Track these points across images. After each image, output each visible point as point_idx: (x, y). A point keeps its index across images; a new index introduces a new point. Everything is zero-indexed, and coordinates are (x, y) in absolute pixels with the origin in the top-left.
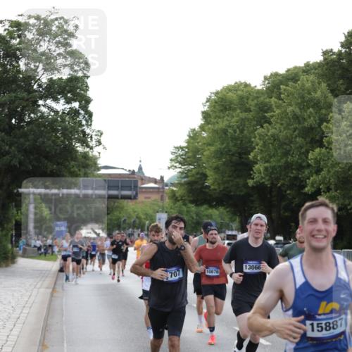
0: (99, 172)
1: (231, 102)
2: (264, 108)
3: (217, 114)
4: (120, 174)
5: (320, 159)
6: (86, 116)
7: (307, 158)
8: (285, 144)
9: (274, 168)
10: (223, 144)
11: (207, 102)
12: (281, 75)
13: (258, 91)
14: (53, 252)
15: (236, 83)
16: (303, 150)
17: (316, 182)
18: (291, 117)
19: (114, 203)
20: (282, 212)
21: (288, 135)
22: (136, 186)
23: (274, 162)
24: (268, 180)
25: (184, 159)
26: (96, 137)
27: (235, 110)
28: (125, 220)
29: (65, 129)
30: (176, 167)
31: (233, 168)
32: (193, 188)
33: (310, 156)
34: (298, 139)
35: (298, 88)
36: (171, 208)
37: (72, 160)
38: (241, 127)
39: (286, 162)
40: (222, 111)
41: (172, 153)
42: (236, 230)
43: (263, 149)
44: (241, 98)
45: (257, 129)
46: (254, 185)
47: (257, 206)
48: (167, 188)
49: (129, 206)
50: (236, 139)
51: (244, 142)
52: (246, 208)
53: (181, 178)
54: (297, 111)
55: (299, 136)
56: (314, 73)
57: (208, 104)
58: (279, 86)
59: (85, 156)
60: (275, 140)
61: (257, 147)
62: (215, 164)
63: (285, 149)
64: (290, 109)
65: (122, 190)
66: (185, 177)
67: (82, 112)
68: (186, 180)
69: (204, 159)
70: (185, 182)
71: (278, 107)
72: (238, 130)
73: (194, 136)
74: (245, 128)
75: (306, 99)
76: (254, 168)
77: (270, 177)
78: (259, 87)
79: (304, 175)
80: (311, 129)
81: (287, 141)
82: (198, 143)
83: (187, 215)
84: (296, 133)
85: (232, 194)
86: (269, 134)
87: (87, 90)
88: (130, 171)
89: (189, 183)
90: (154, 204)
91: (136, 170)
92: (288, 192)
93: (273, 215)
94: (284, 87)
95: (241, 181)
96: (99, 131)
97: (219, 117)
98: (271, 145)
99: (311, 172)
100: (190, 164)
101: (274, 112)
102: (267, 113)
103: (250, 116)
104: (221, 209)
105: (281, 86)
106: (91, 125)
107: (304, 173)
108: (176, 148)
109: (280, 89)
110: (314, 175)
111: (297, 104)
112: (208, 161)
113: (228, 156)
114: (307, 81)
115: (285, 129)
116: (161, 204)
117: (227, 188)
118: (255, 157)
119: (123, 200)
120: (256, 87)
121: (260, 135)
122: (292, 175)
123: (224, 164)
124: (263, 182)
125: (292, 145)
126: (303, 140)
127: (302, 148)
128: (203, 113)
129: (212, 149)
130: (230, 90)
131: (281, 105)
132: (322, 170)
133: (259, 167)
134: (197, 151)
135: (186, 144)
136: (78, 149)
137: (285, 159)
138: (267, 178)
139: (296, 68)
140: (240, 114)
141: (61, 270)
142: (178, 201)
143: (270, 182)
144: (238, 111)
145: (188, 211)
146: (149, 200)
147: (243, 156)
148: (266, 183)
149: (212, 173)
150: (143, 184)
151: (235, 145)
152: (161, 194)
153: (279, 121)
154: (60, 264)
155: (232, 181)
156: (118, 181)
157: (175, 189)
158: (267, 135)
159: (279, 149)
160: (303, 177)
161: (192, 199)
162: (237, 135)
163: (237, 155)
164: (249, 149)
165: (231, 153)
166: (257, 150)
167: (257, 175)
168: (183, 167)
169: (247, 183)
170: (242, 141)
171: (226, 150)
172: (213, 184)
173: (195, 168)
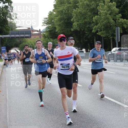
0: (17, 29)
1: (64, 1)
2: (76, 2)
4: (24, 29)
5: (97, 19)
6: (11, 8)
7: (92, 19)
8: (85, 15)
9: (80, 24)
10: (61, 16)
16: (91, 17)
17: (96, 28)
18: (86, 5)
19: (23, 39)
20: (84, 40)
21: (85, 12)
22: (30, 33)
25: (47, 22)
26: (15, 16)
27: (65, 3)
30: (45, 25)
31: (66, 25)
33: (94, 19)
36: (44, 40)
38: (68, 10)
40: (60, 4)
41: (43, 20)
43: (76, 17)
45: (73, 10)
46: (74, 30)
48: (42, 33)
49: (28, 40)
50: (66, 14)
51: (69, 15)
53: (47, 29)
54: (88, 2)
55: (89, 12)
57: (55, 2)
59: (11, 23)
60: (80, 14)
61: (74, 17)
62: (59, 24)
63: (84, 17)
64: (85, 2)
65: (25, 34)
66: (48, 29)
67: (9, 7)
70: (48, 31)
71: (81, 2)
73: (51, 14)
74: (70, 10)
76: (73, 24)
77: (79, 27)
79: (91, 26)
80: (94, 9)
81: (85, 14)
82: (52, 16)
84: (88, 11)
86: (78, 12)
88: (28, 28)
89: (50, 31)
91: (30, 28)
92: (86, 32)
93: (81, 41)
95: (69, 30)
97: (60, 6)
98: (79, 16)
99: (94, 24)
100: (50, 24)
102: (77, 4)
103: (71, 6)
107: (91, 25)
108: (45, 18)
110: (95, 26)
112: (56, 23)
115: (84, 9)
118: (73, 20)
119: (26, 38)
121: (75, 12)
122: (87, 27)
123: (62, 23)
124: (77, 29)
125: (87, 15)
126: (91, 13)
127: (90, 16)
128: (54, 5)
129: (58, 18)
132: (98, 24)
133: (75, 24)
134: (52, 19)
135: (48, 17)
136: (9, 20)
137: (84, 20)
138: (78, 28)
142: (46, 38)
144: (67, 4)
146: (36, 38)
148: (78, 29)
149: (58, 27)
150: (33, 32)
151: (66, 16)
152: (40, 36)
153: (81, 7)
155: (65, 29)
156: (24, 31)
157: (44, 33)
158: (77, 12)
159: (82, 17)
160: (91, 27)
161: (51, 36)
162: (66, 12)
163: (67, 20)
164: (71, 17)
165: (64, 19)
166: (74, 18)
167: (74, 27)
168: (47, 25)
169: (71, 30)
170: (68, 15)
171: (63, 18)
172: (58, 31)
173: (52, 25)
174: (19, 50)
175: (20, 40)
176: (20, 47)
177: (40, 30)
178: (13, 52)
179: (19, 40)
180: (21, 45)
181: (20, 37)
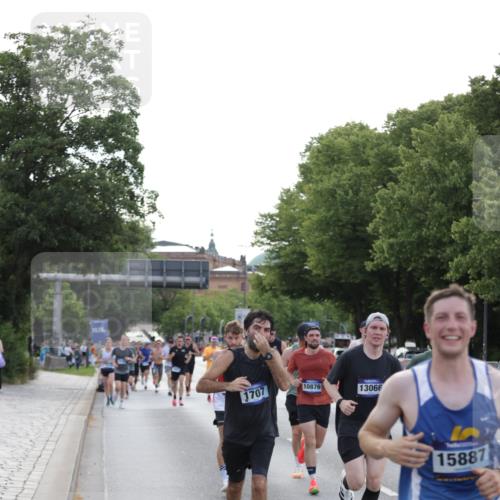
0: (154, 250)
1: (341, 151)
2: (388, 160)
3: (322, 168)
4: (183, 253)
5: (468, 231)
6: (135, 171)
7: (449, 230)
8: (420, 211)
9: (402, 245)
10: (329, 210)
11: (306, 151)
12: (411, 113)
13: (380, 136)
14: (88, 363)
15: (348, 124)
16: (443, 220)
17: (461, 265)
18: (426, 172)
19: (175, 293)
20: (414, 308)
21: (422, 198)
22: (206, 271)
23: (402, 236)
24: (395, 262)
25: (274, 232)
26: (149, 201)
27: (346, 162)
28: (190, 318)
29: (105, 189)
30: (262, 243)
31: (345, 245)
32: (288, 272)
33: (454, 227)
34: (436, 205)
35: (437, 131)
36: (256, 302)
37: (115, 232)
38: (355, 188)
39: (420, 237)
40: (327, 163)
41: (257, 223)
42: (349, 332)
43: (387, 218)
44: (355, 146)
45: (378, 189)
46: (375, 269)
47: (379, 298)
48: (250, 273)
49: (197, 298)
50: (348, 204)
51: (359, 208)
52: (363, 302)
53: (269, 258)
54: (435, 163)
55: (437, 199)
56: (458, 110)
57: (308, 153)
58: (409, 128)
59: (134, 227)
60: (403, 206)
61: (378, 216)
62: (318, 240)
63: (419, 218)
64: (426, 161)
65: (186, 275)
66: (275, 258)
67: (128, 164)
68: (277, 261)
69: (302, 232)
70: (276, 264)
71: (407, 159)
72: (350, 192)
73: (288, 200)
74: (361, 189)
75: (448, 147)
76: (373, 245)
77: (397, 258)
78: (381, 130)
79: (444, 255)
80: (455, 189)
81: (420, 207)
82: (294, 209)
83: (278, 311)
84: (434, 195)
85: (343, 281)
86: (395, 197)
87: (136, 134)
88: (197, 248)
89: (281, 267)
90: (231, 296)
91: (206, 248)
92: (423, 279)
93: (403, 312)
94: (416, 130)
95: (355, 264)
96: (153, 192)
97: (324, 173)
98: (397, 213)
99: (455, 250)
100: (283, 240)
101: (402, 165)
102: (392, 166)
103: (368, 171)
104: (327, 303)
105: (412, 129)
106: (141, 183)
107: (444, 251)
108: (262, 216)
109: (410, 132)
110: (460, 255)
111: (434, 154)
112: (308, 235)
113: (336, 229)
114: (449, 122)
115: (417, 190)
116: (241, 296)
117: (336, 273)
118: (375, 229)
119: (187, 290)
120: (376, 129)
121: (382, 198)
122: (428, 256)
123: (331, 239)
124: (387, 266)
125: (428, 213)
126: (443, 205)
127: (441, 217)
128: (301, 166)
129: (315, 217)
130: (340, 134)
131: (411, 155)
132: (470, 247)
133: (381, 244)
134: (292, 221)
135: (277, 211)
136: (124, 217)
137: (417, 233)
138: (393, 259)
139: (432, 103)
140: (354, 168)
141: (101, 389)
142: (267, 291)
143: (396, 265)
144: (352, 164)
145: (280, 306)
146: (225, 290)
147: (358, 228)
148: (391, 266)
149: (314, 252)
150: (217, 267)
151: (347, 212)
152: (241, 282)
153: (409, 178)
154: (99, 380)
155: (343, 263)
156: (181, 262)
157: (261, 274)
158: (392, 198)
159: (409, 218)
160: (444, 258)
161: (285, 288)
162: (349, 198)
163: (349, 226)
164: (366, 218)
165: (340, 224)
166: (377, 220)
167: (378, 255)
168: (273, 243)
169: (364, 267)
170: (356, 206)
171: (334, 219)
172: (316, 267)
173: (290, 245)
174: (159, 332)
175: (164, 293)
176: (163, 320)
177: (243, 258)
178: (137, 340)
179: (161, 293)
180: (167, 313)
181: (165, 285)
